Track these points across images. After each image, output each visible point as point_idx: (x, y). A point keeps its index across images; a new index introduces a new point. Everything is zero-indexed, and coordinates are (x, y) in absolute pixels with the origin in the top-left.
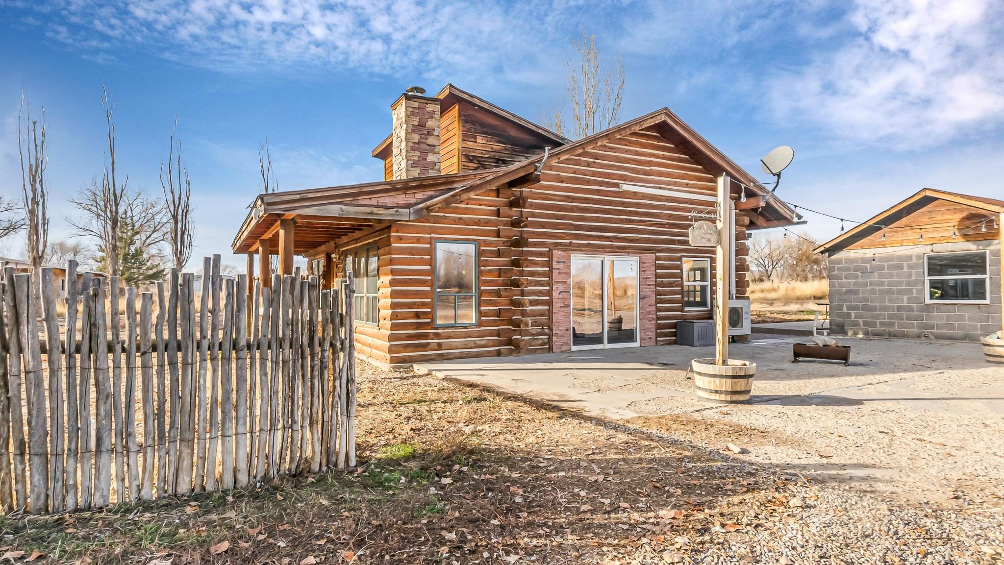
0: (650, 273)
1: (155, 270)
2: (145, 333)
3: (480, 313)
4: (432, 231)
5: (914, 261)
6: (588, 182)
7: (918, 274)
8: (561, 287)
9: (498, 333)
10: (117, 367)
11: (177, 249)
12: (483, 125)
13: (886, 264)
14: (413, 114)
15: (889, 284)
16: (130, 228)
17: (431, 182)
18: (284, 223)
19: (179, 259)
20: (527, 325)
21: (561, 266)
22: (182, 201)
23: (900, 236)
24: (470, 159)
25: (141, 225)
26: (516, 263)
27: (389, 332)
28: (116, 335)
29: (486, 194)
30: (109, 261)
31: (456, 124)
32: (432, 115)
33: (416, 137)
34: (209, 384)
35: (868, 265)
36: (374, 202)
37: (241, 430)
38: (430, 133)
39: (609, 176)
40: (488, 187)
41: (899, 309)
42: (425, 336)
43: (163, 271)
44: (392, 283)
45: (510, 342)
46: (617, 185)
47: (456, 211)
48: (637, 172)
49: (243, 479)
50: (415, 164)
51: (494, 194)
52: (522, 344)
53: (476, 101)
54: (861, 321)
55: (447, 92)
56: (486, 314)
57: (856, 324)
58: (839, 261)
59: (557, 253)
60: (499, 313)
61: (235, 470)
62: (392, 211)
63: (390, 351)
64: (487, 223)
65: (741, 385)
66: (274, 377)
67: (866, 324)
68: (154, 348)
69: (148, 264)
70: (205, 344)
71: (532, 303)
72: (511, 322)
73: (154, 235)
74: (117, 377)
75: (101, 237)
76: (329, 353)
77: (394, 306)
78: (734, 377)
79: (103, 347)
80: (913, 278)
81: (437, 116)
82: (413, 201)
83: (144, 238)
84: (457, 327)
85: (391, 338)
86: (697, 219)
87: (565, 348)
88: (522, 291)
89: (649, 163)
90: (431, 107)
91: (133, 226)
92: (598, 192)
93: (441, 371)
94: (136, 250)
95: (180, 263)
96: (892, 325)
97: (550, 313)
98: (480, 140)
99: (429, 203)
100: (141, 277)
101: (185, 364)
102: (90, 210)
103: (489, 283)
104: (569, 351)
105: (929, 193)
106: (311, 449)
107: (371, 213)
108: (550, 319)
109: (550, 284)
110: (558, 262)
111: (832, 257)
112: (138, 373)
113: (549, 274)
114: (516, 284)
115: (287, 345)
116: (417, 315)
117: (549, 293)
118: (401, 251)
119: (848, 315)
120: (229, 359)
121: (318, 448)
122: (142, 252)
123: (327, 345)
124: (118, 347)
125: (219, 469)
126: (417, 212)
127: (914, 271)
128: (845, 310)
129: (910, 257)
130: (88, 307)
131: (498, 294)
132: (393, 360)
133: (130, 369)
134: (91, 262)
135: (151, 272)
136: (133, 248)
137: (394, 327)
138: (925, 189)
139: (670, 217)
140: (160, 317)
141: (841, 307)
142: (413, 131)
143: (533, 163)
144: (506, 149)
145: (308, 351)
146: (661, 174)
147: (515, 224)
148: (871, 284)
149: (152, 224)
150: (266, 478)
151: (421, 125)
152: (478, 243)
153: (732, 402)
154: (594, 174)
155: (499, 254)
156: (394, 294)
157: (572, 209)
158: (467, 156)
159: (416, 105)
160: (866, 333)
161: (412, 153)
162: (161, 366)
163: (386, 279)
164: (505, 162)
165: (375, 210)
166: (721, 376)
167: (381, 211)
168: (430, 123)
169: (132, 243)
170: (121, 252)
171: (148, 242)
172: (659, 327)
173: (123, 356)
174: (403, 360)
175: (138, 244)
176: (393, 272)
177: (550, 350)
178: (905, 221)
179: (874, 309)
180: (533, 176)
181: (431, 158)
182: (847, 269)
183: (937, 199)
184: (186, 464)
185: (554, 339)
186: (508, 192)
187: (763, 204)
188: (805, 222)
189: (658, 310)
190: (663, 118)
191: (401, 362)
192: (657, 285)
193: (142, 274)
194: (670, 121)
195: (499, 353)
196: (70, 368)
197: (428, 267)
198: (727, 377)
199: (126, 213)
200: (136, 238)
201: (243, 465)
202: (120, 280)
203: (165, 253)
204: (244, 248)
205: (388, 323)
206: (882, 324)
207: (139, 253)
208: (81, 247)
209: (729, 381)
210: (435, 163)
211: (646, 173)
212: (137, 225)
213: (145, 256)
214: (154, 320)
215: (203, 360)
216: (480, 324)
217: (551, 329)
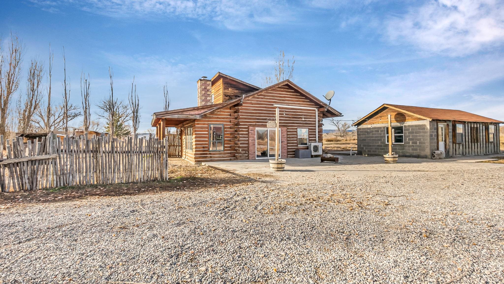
0: (285, 134)
1: (127, 131)
2: (123, 149)
3: (224, 147)
4: (208, 121)
5: (382, 129)
6: (262, 104)
7: (383, 134)
8: (252, 139)
9: (230, 153)
10: (117, 156)
11: (134, 124)
12: (231, 84)
13: (374, 130)
14: (203, 85)
15: (375, 137)
16: (118, 115)
17: (206, 107)
18: (163, 120)
19: (135, 128)
20: (239, 151)
21: (252, 132)
22: (136, 107)
23: (378, 120)
24: (226, 96)
25: (122, 114)
26: (236, 131)
27: (195, 153)
28: (117, 149)
29: (227, 109)
30: (111, 129)
31: (222, 85)
32: (209, 85)
33: (203, 92)
34: (135, 160)
35: (369, 130)
36: (188, 113)
37: (142, 170)
38: (208, 91)
39: (269, 102)
40: (227, 107)
41: (378, 146)
42: (206, 154)
43: (130, 132)
44: (196, 138)
45: (234, 156)
46: (273, 105)
47: (216, 115)
48: (280, 100)
49: (142, 180)
50: (203, 101)
51: (229, 109)
52: (238, 157)
53: (228, 77)
54: (367, 150)
55: (218, 74)
56: (226, 147)
57: (365, 151)
58: (360, 129)
59: (251, 128)
60: (230, 147)
61: (141, 179)
62: (194, 116)
63: (195, 158)
64: (227, 118)
65: (280, 166)
66: (149, 159)
67: (369, 151)
68: (124, 153)
69: (124, 129)
70: (134, 152)
71: (241, 144)
72: (235, 150)
73: (127, 118)
74: (117, 158)
75: (108, 119)
76: (161, 154)
77: (196, 144)
78: (277, 164)
79: (115, 152)
80: (382, 135)
81: (211, 85)
82: (200, 113)
83: (123, 119)
84: (217, 151)
85: (195, 154)
86: (269, 120)
87: (254, 158)
88: (238, 140)
89: (285, 97)
90: (208, 83)
91: (119, 115)
92: (266, 107)
93: (208, 164)
94: (120, 124)
95: (135, 130)
96: (376, 151)
97: (248, 147)
98: (230, 89)
99: (205, 113)
100: (122, 134)
101: (130, 156)
102: (103, 109)
103: (227, 137)
104: (255, 159)
105: (385, 106)
106: (158, 175)
107: (187, 117)
108: (248, 149)
109: (248, 137)
110: (251, 130)
111: (358, 127)
112: (121, 157)
113: (248, 134)
114: (236, 138)
115: (152, 152)
116: (204, 147)
117: (248, 140)
118: (199, 128)
119: (363, 148)
120: (139, 155)
121: (159, 175)
122: (122, 125)
123: (161, 153)
124: (117, 152)
125: (137, 178)
126: (201, 116)
127: (382, 133)
128: (362, 146)
129: (381, 128)
130: (112, 144)
131: (230, 141)
132: (196, 161)
133: (120, 156)
134: (104, 128)
135: (125, 132)
136: (119, 123)
137: (196, 151)
138: (384, 104)
139: (292, 115)
140: (126, 146)
141: (361, 145)
142: (203, 90)
143: (240, 100)
144: (239, 92)
145: (156, 154)
146: (289, 100)
147: (236, 118)
148: (370, 137)
149: (126, 114)
150: (147, 180)
151: (205, 88)
152: (224, 125)
153: (277, 171)
154: (264, 101)
155: (231, 128)
156: (196, 141)
157: (256, 113)
158: (225, 95)
159: (204, 82)
160: (368, 155)
161: (202, 97)
162: (126, 156)
163: (194, 136)
164: (239, 97)
165: (189, 116)
166: (274, 164)
167: (190, 116)
168: (208, 88)
169: (118, 121)
170: (115, 125)
171: (124, 120)
172: (288, 152)
173: (118, 154)
174: (199, 161)
175: (121, 121)
176: (196, 134)
177: (248, 159)
178: (379, 115)
179: (370, 146)
180: (240, 104)
181: (208, 98)
182: (363, 132)
183: (388, 108)
184: (130, 176)
185: (250, 155)
186: (234, 108)
187: (326, 110)
188: (343, 116)
189: (288, 146)
190: (287, 83)
191: (198, 162)
192: (288, 138)
193: (122, 133)
194: (289, 84)
195: (231, 160)
196: (109, 156)
197: (207, 133)
198: (276, 164)
199: (116, 110)
200: (120, 119)
201: (142, 177)
202: (114, 135)
203: (130, 124)
204: (154, 125)
205: (194, 150)
206: (373, 151)
207: (121, 125)
208: (100, 123)
209: (276, 165)
210: (210, 100)
211: (283, 100)
212: (120, 114)
213: (123, 126)
214: (124, 147)
215: (134, 155)
216: (224, 150)
217: (248, 152)
